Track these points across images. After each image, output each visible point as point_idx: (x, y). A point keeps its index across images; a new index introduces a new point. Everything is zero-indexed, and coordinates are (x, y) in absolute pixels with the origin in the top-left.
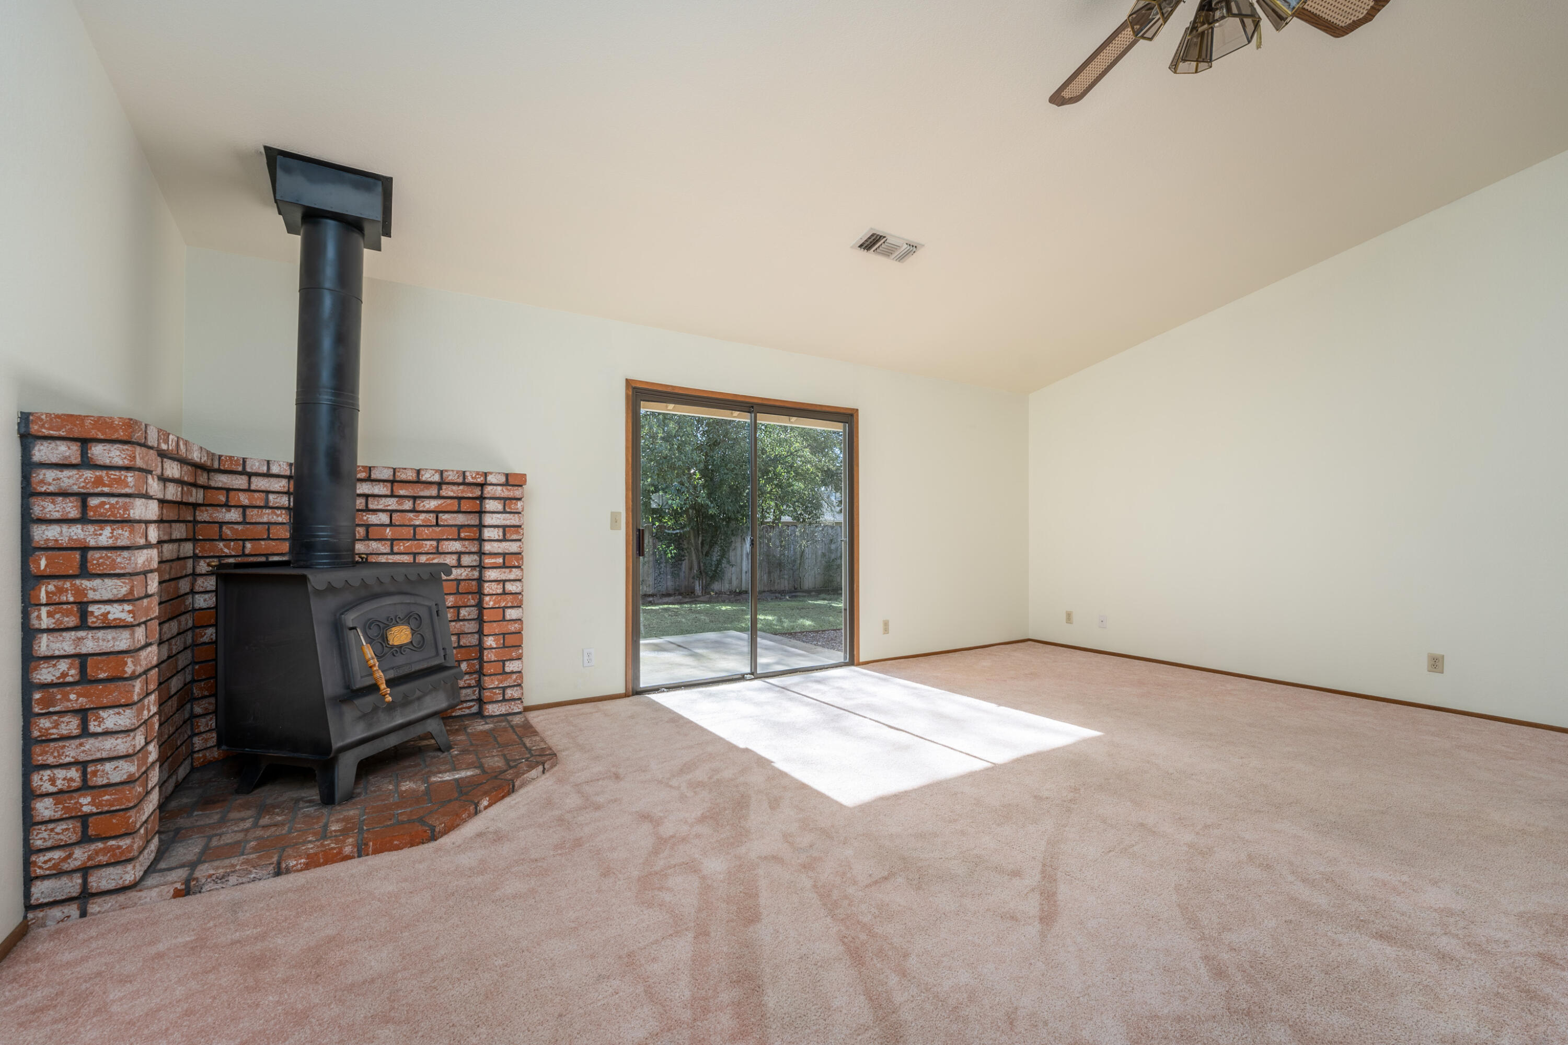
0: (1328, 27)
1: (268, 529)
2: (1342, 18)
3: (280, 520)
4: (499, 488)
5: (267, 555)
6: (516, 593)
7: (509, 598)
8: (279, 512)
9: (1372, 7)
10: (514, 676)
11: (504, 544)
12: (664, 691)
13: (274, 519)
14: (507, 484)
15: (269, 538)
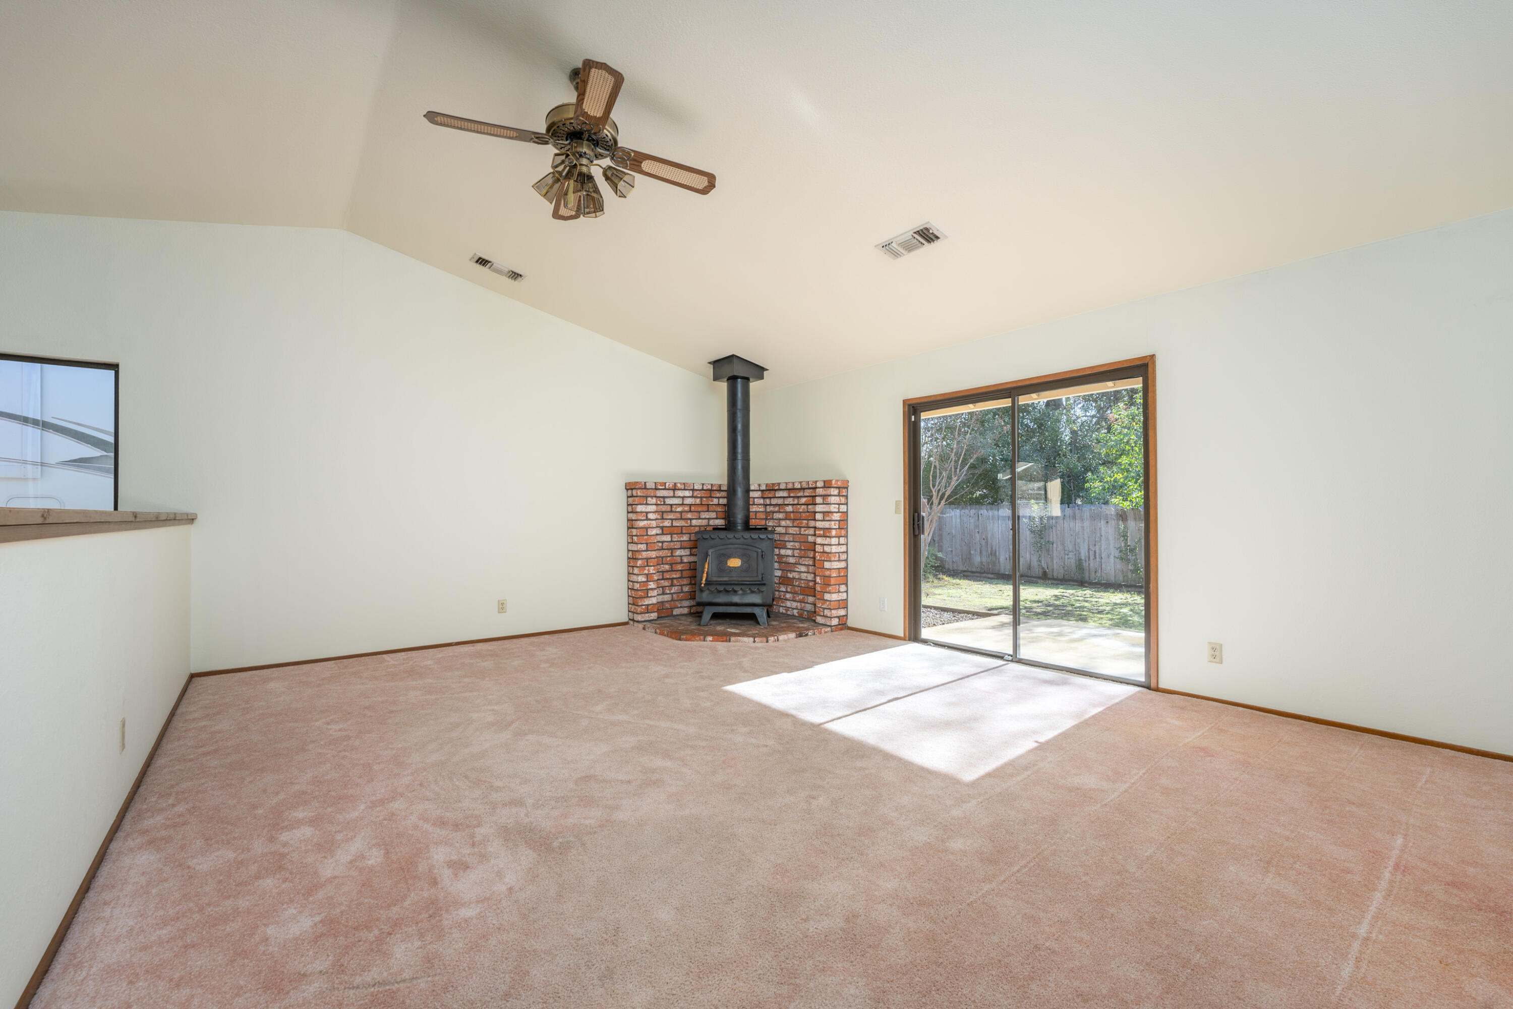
0: (617, 87)
1: (756, 515)
2: (609, 82)
3: (761, 510)
4: (821, 489)
5: (756, 526)
6: (828, 553)
7: (826, 555)
8: (760, 506)
9: (596, 68)
10: (828, 603)
11: (824, 523)
12: (930, 645)
13: (758, 510)
14: (824, 487)
15: (756, 518)
